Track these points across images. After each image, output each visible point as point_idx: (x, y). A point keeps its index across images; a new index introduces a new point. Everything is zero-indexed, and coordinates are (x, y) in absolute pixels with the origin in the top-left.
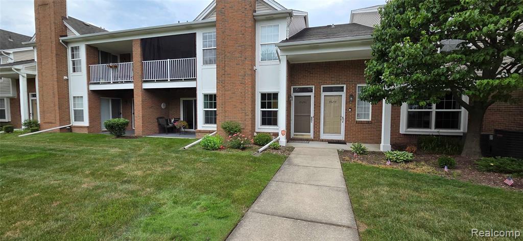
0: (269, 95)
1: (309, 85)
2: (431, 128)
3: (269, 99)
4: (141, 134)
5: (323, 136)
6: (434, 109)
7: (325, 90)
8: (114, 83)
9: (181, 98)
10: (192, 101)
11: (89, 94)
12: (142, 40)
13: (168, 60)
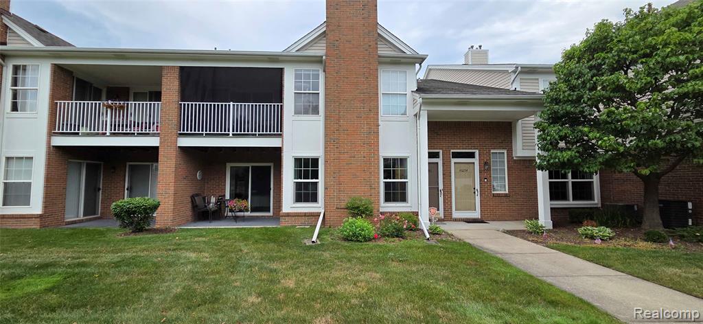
0: (395, 160)
1: (437, 149)
2: (569, 200)
3: (394, 167)
4: (169, 224)
5: (456, 214)
6: (570, 180)
7: (456, 155)
8: (113, 134)
9: (227, 164)
10: (249, 167)
11: (49, 154)
12: (182, 68)
13: (231, 103)
